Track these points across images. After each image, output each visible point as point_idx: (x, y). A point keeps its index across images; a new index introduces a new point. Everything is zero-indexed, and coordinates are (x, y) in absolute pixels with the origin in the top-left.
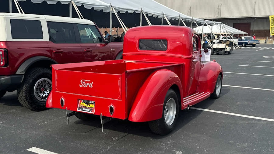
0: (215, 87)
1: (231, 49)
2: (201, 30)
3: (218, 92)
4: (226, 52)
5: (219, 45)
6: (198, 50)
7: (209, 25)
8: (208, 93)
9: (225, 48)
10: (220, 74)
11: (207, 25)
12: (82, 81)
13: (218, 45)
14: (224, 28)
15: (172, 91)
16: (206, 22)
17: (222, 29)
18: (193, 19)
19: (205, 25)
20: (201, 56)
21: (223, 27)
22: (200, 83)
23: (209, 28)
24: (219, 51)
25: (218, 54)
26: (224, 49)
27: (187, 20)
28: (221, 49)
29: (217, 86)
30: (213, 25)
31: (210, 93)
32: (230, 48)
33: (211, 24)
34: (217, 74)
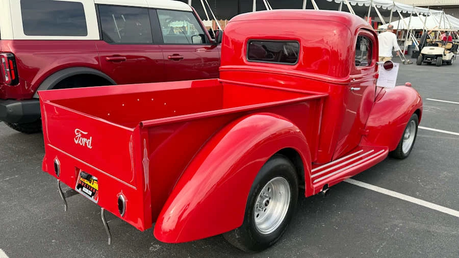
0: (401, 137)
1: (453, 56)
2: (406, 24)
3: (406, 146)
4: (443, 61)
5: (433, 49)
6: (370, 64)
7: (421, 16)
8: (384, 152)
9: (443, 54)
10: (415, 113)
11: (418, 15)
12: (78, 131)
13: (431, 49)
14: (447, 21)
15: (281, 162)
16: (416, 11)
17: (442, 22)
18: (395, 5)
19: (415, 15)
20: (377, 76)
21: (445, 18)
22: (368, 131)
23: (421, 19)
24: (431, 60)
25: (429, 64)
26: (441, 56)
27: (385, 7)
28: (436, 55)
29: (406, 135)
30: (428, 16)
31: (387, 151)
32: (452, 54)
33: (425, 14)
34: (411, 111)
